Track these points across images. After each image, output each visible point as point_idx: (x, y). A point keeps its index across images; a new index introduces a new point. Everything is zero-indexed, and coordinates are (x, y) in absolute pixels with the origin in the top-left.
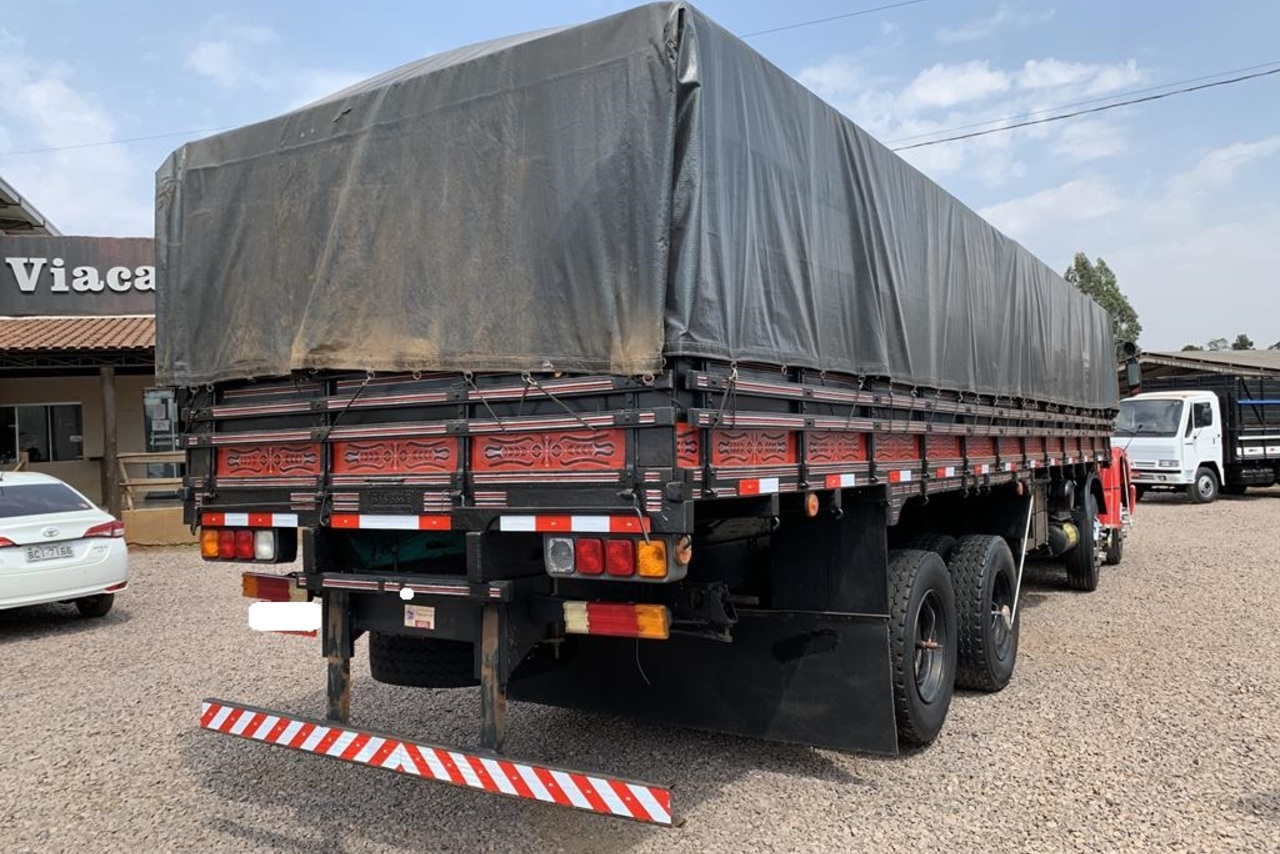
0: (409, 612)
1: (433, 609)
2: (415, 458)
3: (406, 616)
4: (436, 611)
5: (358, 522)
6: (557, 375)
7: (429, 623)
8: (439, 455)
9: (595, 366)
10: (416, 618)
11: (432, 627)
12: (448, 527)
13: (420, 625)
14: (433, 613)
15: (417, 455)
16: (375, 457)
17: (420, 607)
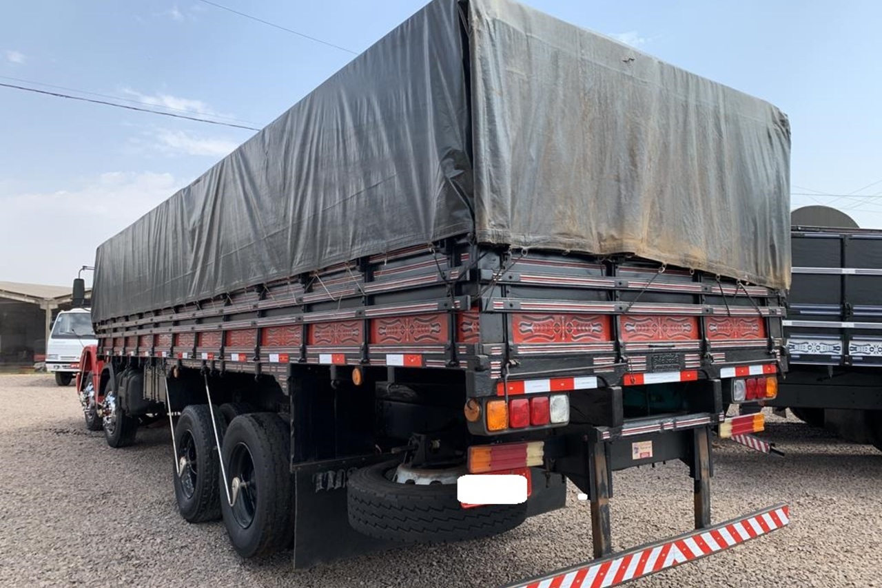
0: (635, 448)
1: (650, 442)
2: (672, 330)
3: (634, 452)
4: (653, 443)
5: (643, 379)
6: (747, 284)
7: (649, 453)
8: (686, 328)
9: (760, 281)
10: (641, 451)
11: (651, 456)
12: (696, 378)
13: (643, 456)
14: (651, 445)
15: (673, 328)
16: (646, 328)
17: (643, 443)
